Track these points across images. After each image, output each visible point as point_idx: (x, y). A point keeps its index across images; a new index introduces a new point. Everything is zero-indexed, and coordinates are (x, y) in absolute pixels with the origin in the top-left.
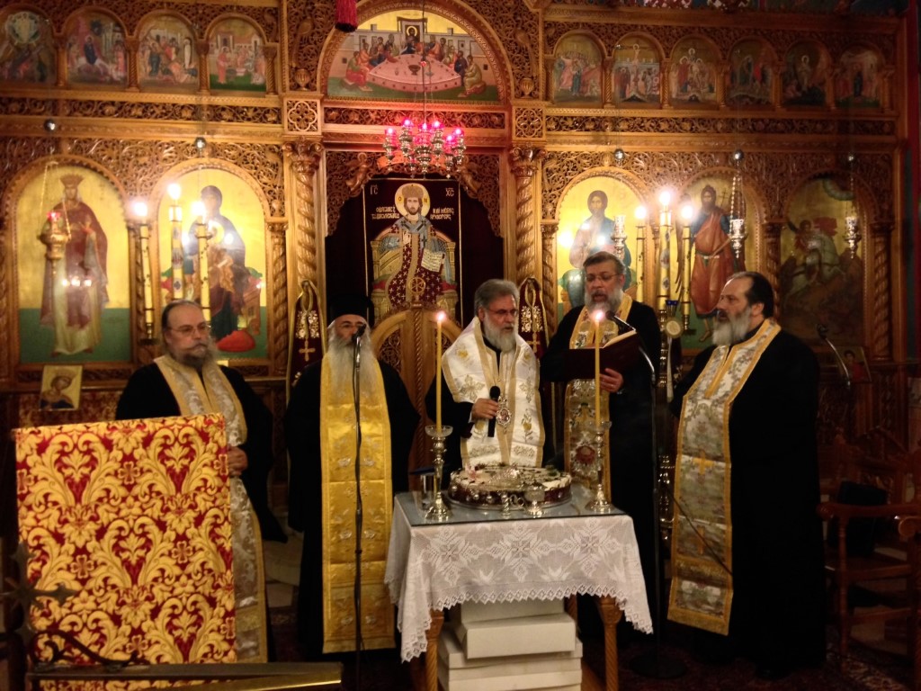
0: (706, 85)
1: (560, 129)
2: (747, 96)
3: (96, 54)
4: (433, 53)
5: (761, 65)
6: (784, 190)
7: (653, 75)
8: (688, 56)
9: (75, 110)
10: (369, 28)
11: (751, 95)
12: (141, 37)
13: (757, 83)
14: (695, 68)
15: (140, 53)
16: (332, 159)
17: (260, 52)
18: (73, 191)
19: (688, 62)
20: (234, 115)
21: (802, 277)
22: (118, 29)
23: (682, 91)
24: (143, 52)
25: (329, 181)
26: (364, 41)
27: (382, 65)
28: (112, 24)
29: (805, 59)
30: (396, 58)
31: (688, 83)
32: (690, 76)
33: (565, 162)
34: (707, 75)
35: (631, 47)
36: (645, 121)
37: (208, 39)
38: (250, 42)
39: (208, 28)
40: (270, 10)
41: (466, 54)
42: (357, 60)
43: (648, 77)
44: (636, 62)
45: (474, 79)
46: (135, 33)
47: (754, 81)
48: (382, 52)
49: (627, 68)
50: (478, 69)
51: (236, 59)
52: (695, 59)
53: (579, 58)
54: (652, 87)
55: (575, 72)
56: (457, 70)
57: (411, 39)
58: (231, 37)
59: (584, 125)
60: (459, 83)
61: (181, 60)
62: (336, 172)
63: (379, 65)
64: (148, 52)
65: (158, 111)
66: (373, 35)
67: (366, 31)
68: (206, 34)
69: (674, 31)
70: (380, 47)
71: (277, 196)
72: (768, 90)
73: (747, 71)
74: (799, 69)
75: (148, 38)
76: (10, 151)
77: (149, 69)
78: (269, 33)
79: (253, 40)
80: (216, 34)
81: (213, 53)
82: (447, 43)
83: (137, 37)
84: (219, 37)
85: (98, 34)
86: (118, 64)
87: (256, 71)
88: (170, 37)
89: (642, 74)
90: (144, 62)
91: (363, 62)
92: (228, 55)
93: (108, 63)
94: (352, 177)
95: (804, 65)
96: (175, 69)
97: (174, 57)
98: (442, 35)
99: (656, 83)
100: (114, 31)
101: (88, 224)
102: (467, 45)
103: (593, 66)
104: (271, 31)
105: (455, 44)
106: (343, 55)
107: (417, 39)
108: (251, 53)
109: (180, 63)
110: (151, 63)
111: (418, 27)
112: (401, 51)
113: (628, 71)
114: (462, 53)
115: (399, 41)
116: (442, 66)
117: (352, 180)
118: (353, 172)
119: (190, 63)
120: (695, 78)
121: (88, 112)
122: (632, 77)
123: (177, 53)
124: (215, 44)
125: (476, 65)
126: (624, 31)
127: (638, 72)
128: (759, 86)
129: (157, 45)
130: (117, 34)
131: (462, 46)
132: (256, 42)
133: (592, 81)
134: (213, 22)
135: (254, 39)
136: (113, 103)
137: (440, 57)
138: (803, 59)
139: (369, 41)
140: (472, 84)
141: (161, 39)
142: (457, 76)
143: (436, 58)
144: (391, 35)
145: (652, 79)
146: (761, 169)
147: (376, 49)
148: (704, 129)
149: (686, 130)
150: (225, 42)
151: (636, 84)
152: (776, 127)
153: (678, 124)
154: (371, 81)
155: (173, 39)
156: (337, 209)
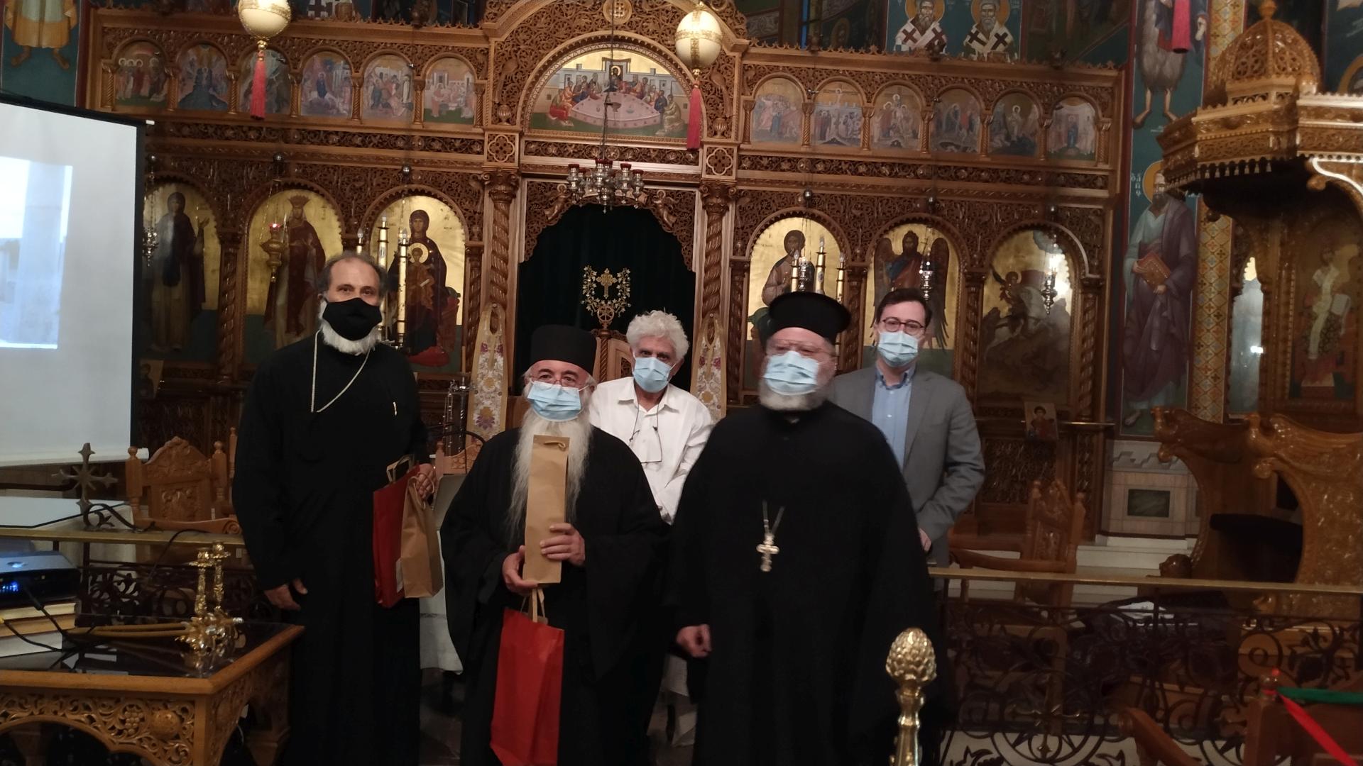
0: (910, 131)
1: (755, 169)
2: (952, 144)
3: (327, 89)
4: (635, 91)
5: (969, 113)
6: (986, 240)
7: (855, 119)
8: (893, 102)
9: (304, 138)
10: (575, 67)
11: (955, 143)
12: (366, 75)
13: (964, 131)
14: (899, 114)
15: (365, 89)
16: (533, 189)
17: (471, 88)
18: (300, 211)
19: (892, 108)
20: (443, 146)
21: (1005, 329)
22: (347, 66)
23: (884, 136)
24: (367, 88)
25: (529, 209)
26: (569, 79)
27: (584, 101)
28: (342, 62)
29: (1016, 108)
30: (599, 95)
31: (891, 128)
32: (893, 122)
33: (760, 200)
34: (911, 121)
35: (834, 91)
36: (843, 163)
37: (425, 76)
38: (462, 79)
39: (426, 66)
40: (482, 50)
41: (666, 95)
42: (561, 97)
43: (850, 121)
44: (838, 106)
45: (673, 117)
46: (361, 70)
47: (961, 129)
48: (585, 90)
49: (828, 111)
50: (678, 108)
51: (449, 95)
52: (899, 105)
53: (780, 100)
54: (853, 131)
55: (774, 114)
56: (656, 108)
57: (614, 78)
58: (446, 75)
59: (780, 165)
60: (658, 120)
61: (400, 95)
62: (536, 202)
63: (582, 102)
64: (371, 88)
65: (375, 141)
66: (578, 74)
67: (571, 70)
68: (423, 72)
69: (877, 78)
70: (585, 85)
71: (476, 221)
72: (975, 138)
73: (953, 118)
74: (1009, 119)
75: (373, 75)
76: (247, 173)
77: (371, 102)
78: (479, 71)
79: (466, 77)
80: (432, 72)
81: (429, 89)
82: (649, 83)
83: (363, 74)
84: (435, 74)
85: (331, 70)
86: (344, 98)
87: (466, 106)
88: (392, 75)
89: (844, 116)
90: (367, 96)
91: (567, 98)
92: (443, 91)
93: (336, 97)
94: (551, 206)
95: (1014, 115)
96: (394, 103)
97: (394, 92)
98: (644, 74)
99: (858, 127)
100: (344, 68)
101: (310, 241)
102: (668, 85)
103: (793, 108)
104: (480, 69)
105: (657, 84)
106: (548, 92)
107: (620, 78)
108: (464, 90)
109: (399, 98)
110: (373, 98)
111: (621, 67)
112: (604, 89)
113: (829, 115)
114: (663, 92)
115: (603, 80)
116: (642, 104)
117: (550, 209)
118: (552, 201)
119: (408, 97)
120: (899, 124)
121: (315, 140)
122: (834, 120)
123: (396, 89)
124: (431, 81)
125: (676, 104)
126: (825, 75)
127: (839, 116)
128: (966, 134)
129: (380, 81)
130: (346, 71)
131: (664, 85)
132: (468, 79)
133: (791, 122)
134: (430, 60)
135: (468, 76)
136: (337, 133)
137: (641, 96)
138: (1014, 109)
139: (574, 80)
140: (671, 121)
141: (384, 76)
142: (657, 114)
143: (637, 97)
144: (595, 74)
145: (854, 122)
146: (963, 217)
147: (581, 86)
148: (905, 174)
149: (885, 175)
150: (441, 79)
151: (837, 127)
152: (980, 176)
153: (877, 168)
154: (573, 116)
155: (395, 76)
156: (534, 236)
